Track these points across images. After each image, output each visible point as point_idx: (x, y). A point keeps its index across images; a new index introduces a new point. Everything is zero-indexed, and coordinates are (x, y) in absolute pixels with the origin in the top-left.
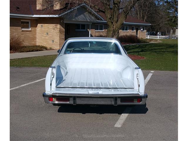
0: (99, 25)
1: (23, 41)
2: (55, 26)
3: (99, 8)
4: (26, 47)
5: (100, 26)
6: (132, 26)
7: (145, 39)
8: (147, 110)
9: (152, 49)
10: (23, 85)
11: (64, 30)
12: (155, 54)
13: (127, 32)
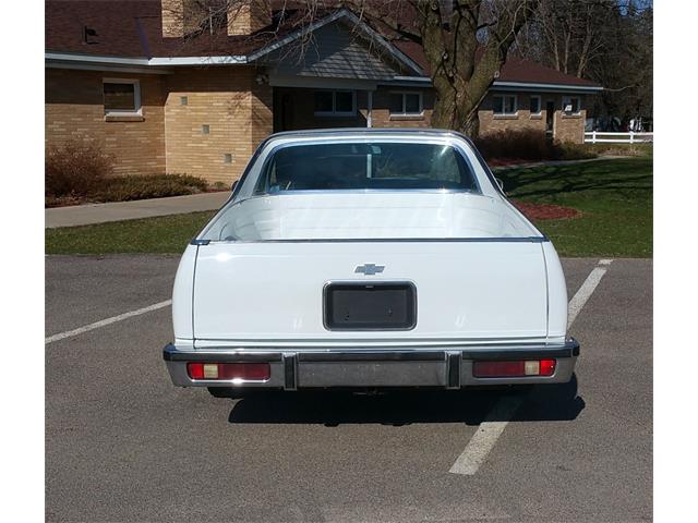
0: (404, 93)
1: (113, 158)
2: (236, 98)
3: (399, 26)
4: (122, 181)
5: (407, 95)
6: (533, 96)
7: (580, 145)
8: (580, 405)
9: (606, 182)
10: (102, 323)
11: (270, 114)
12: (619, 198)
13: (512, 118)
